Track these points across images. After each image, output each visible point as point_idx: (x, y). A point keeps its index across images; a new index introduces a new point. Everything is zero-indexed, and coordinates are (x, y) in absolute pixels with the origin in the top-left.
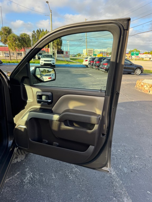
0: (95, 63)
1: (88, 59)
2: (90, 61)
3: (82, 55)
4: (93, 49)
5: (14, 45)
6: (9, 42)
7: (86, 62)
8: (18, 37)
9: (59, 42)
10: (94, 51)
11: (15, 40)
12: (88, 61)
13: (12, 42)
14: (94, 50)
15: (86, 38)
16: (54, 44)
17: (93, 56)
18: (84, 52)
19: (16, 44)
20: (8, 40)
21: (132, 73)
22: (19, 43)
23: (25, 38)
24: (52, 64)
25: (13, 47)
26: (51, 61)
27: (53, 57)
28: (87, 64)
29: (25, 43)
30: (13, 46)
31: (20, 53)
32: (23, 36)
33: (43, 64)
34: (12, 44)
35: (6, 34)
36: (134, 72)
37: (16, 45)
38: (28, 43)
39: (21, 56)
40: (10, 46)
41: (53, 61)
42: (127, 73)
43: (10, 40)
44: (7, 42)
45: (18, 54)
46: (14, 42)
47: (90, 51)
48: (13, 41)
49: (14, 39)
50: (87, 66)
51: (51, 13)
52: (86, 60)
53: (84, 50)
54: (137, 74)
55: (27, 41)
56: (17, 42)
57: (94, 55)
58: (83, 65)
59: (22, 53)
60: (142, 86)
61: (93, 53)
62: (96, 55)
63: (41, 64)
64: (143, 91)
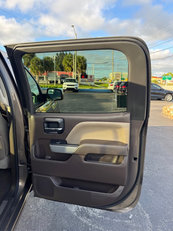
0: (120, 87)
1: (114, 84)
2: (115, 85)
3: (108, 79)
4: (120, 73)
5: (37, 68)
6: (31, 65)
7: (111, 86)
8: (41, 60)
9: (83, 65)
10: (122, 75)
11: (38, 64)
12: (113, 86)
13: (34, 66)
14: (122, 73)
15: (112, 61)
16: (78, 68)
17: (120, 80)
18: (110, 76)
19: (38, 67)
20: (31, 64)
21: (163, 99)
22: (41, 67)
23: (48, 61)
24: (75, 88)
25: (35, 71)
26: (74, 85)
27: (76, 82)
28: (113, 89)
29: (47, 66)
30: (35, 69)
31: (42, 77)
32: (47, 59)
33: (66, 89)
34: (35, 68)
35: (29, 58)
36: (164, 98)
37: (39, 69)
38: (51, 67)
39: (43, 80)
40: (32, 69)
41: (76, 85)
42: (157, 99)
43: (33, 63)
44: (30, 66)
45: (40, 78)
46: (36, 66)
47: (117, 74)
48: (36, 64)
49: (37, 62)
50: (112, 91)
51: (76, 36)
52: (111, 84)
53: (110, 73)
54: (168, 100)
55: (50, 64)
56: (39, 66)
57: (122, 79)
58: (108, 90)
59: (44, 77)
60: (168, 112)
61: (120, 77)
62: (124, 79)
63: (63, 88)
64: (170, 117)
